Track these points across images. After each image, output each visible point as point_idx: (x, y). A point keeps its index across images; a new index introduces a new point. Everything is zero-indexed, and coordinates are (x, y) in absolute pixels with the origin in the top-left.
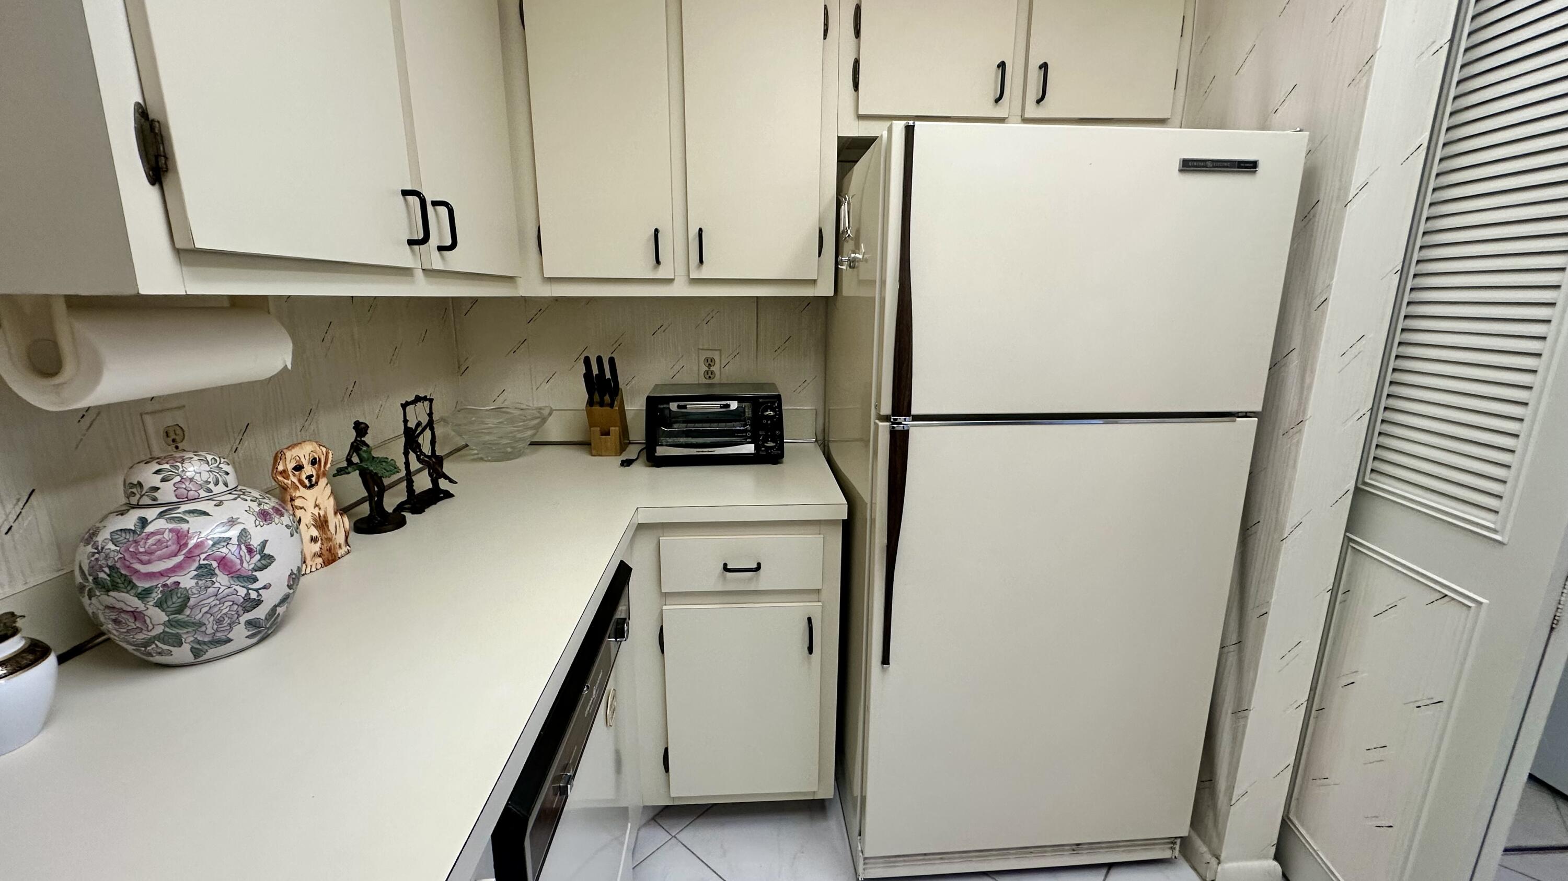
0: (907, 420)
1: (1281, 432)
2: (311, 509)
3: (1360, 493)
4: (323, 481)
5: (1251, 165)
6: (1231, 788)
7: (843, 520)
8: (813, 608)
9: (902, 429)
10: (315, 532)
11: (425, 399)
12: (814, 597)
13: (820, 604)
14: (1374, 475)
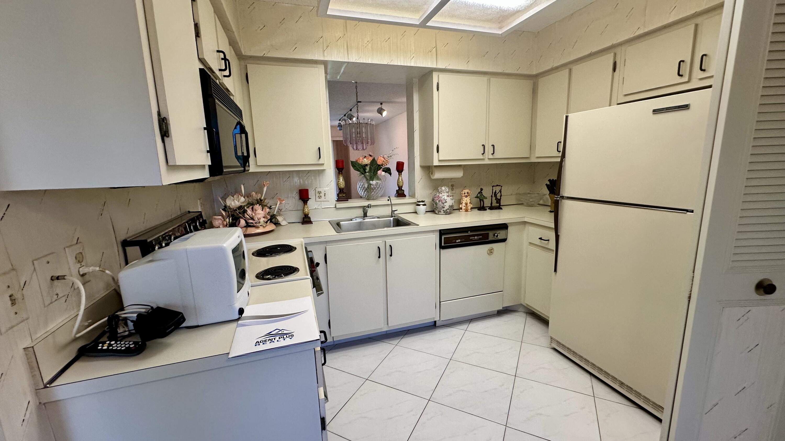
2: (465, 201)
4: (468, 197)
5: (686, 106)
9: (557, 199)
10: (465, 205)
11: (500, 186)
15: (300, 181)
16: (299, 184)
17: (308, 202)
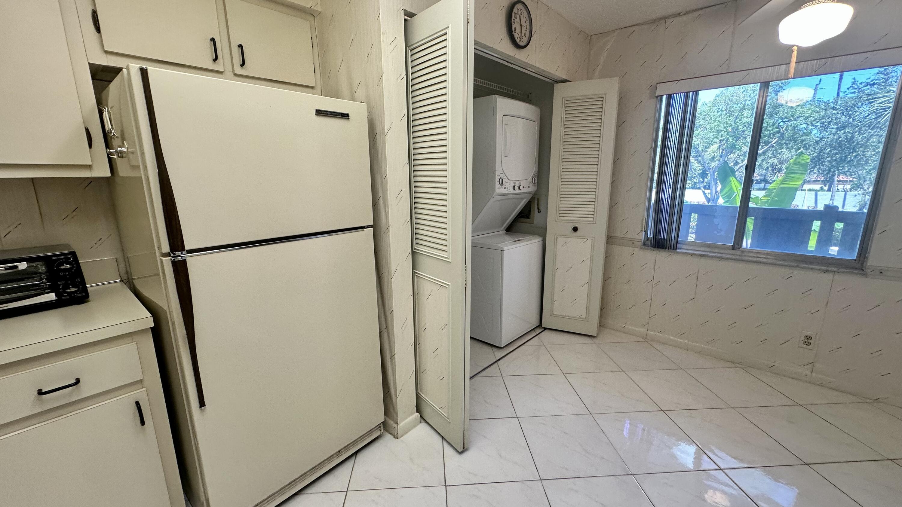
0: (183, 253)
1: (383, 232)
3: (414, 253)
5: (346, 115)
6: (395, 391)
7: (151, 328)
8: (139, 394)
9: (181, 259)
12: (140, 386)
13: (145, 389)
14: (417, 245)
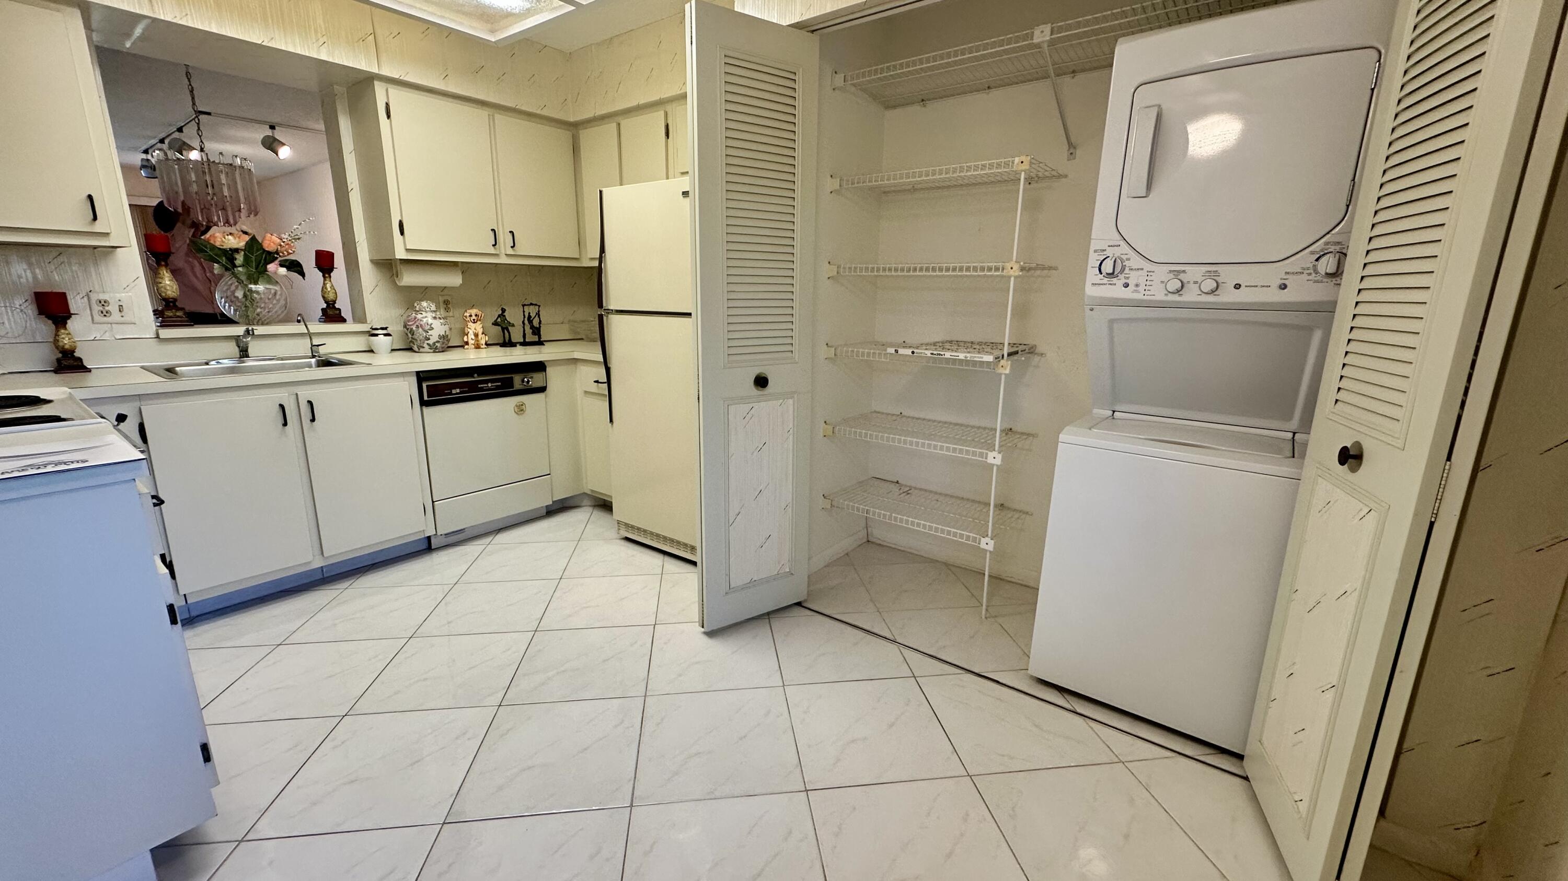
2: (473, 330)
15: (34, 274)
16: (31, 280)
17: (69, 321)
